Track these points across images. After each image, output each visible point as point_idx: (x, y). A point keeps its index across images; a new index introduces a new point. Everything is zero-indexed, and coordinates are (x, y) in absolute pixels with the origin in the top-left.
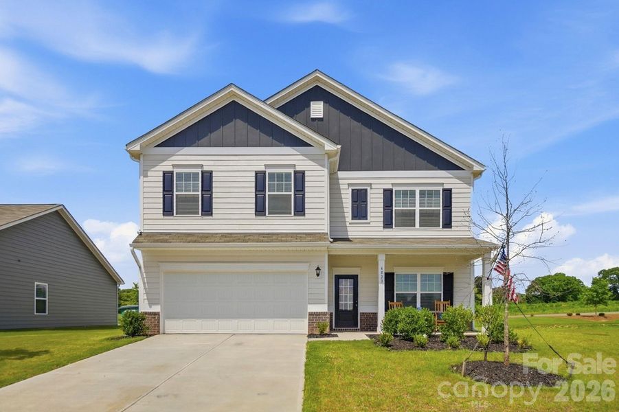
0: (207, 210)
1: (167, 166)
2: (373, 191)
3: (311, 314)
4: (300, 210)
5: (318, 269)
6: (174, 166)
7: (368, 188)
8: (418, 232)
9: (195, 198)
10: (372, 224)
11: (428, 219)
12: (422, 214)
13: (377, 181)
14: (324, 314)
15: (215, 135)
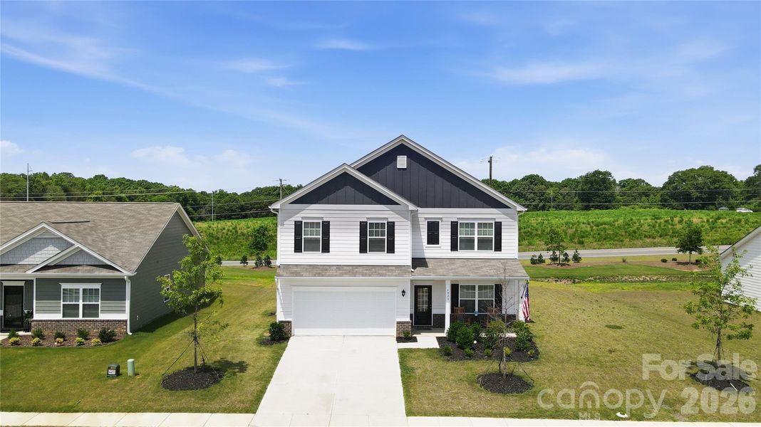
0: (326, 249)
1: (298, 218)
2: (443, 223)
3: (398, 323)
4: (391, 249)
5: (403, 292)
6: (302, 218)
7: (440, 221)
8: (476, 254)
9: (317, 240)
10: (442, 248)
11: (484, 244)
12: (479, 240)
13: (446, 216)
14: (407, 323)
15: (332, 196)
